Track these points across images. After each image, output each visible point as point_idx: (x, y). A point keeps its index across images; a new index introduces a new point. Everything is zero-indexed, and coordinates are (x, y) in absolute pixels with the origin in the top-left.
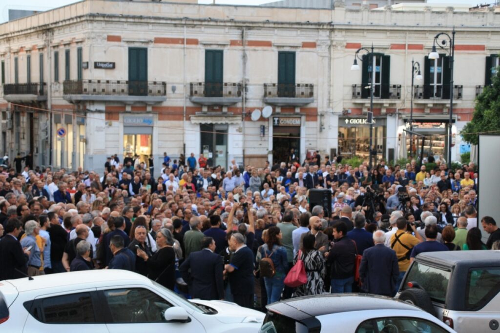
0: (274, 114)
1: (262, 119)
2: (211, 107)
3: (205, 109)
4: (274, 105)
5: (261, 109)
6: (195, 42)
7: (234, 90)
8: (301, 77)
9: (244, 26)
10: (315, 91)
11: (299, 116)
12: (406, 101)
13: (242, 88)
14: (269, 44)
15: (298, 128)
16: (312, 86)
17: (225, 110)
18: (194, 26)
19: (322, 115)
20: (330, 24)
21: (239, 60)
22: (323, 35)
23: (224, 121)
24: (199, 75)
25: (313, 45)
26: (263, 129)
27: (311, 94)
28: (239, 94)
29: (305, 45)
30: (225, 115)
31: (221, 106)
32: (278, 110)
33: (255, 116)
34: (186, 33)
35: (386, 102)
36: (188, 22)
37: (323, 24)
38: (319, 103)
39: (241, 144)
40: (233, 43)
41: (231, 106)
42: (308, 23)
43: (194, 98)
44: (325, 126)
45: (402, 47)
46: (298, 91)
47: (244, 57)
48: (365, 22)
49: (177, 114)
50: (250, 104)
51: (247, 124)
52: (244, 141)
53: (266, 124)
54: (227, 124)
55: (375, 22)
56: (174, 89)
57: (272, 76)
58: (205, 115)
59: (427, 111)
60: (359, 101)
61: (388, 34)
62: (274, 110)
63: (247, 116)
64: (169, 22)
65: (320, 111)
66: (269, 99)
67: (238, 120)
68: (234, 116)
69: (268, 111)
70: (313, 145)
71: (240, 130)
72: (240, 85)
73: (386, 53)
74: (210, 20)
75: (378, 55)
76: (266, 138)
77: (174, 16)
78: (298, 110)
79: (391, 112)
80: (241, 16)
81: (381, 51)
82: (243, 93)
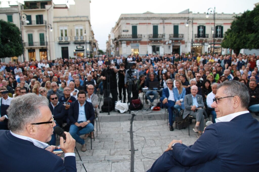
0: (172, 42)
1: (169, 44)
2: (155, 41)
3: (153, 42)
4: (172, 40)
5: (169, 41)
6: (150, 24)
7: (161, 36)
8: (180, 32)
9: (164, 19)
10: (184, 36)
11: (180, 43)
12: (210, 38)
13: (163, 35)
14: (171, 23)
15: (179, 46)
16: (183, 35)
17: (159, 42)
18: (149, 19)
19: (186, 43)
20: (188, 17)
21: (163, 28)
22: (186, 21)
23: (158, 45)
24: (151, 32)
25: (183, 23)
26: (169, 47)
27: (183, 37)
28: (162, 37)
29: (181, 23)
30: (159, 43)
31: (157, 41)
32: (174, 41)
33: (167, 43)
34: (147, 21)
35: (204, 39)
36: (148, 18)
37: (186, 18)
38: (185, 39)
39: (163, 51)
40: (161, 23)
41: (160, 40)
42: (182, 17)
43: (150, 39)
44: (187, 46)
45: (209, 24)
46: (179, 36)
47: (164, 27)
48: (198, 17)
49: (145, 43)
50: (166, 40)
51: (165, 45)
52: (164, 50)
53: (170, 45)
54: (159, 46)
55: (201, 17)
56: (144, 36)
57: (172, 32)
58: (153, 43)
59: (216, 41)
60: (197, 38)
61: (205, 20)
62: (172, 41)
63: (165, 43)
64: (142, 18)
65: (185, 41)
66: (171, 38)
67: (162, 44)
68: (161, 43)
69: (170, 42)
70: (184, 51)
71: (163, 47)
72: (162, 35)
73: (205, 25)
74: (154, 17)
75: (202, 26)
76: (170, 49)
77: (144, 17)
78: (179, 41)
79: (206, 41)
80: (163, 16)
81: (203, 25)
82: (163, 37)
